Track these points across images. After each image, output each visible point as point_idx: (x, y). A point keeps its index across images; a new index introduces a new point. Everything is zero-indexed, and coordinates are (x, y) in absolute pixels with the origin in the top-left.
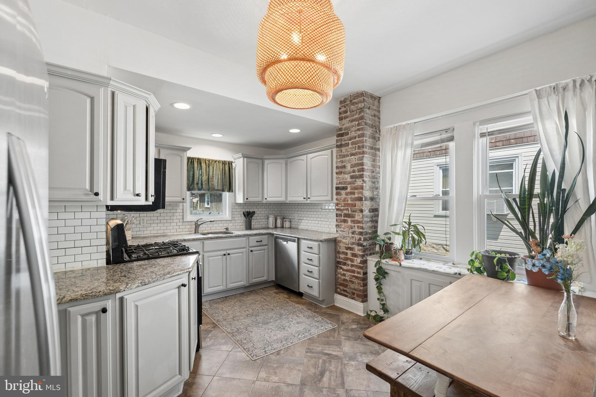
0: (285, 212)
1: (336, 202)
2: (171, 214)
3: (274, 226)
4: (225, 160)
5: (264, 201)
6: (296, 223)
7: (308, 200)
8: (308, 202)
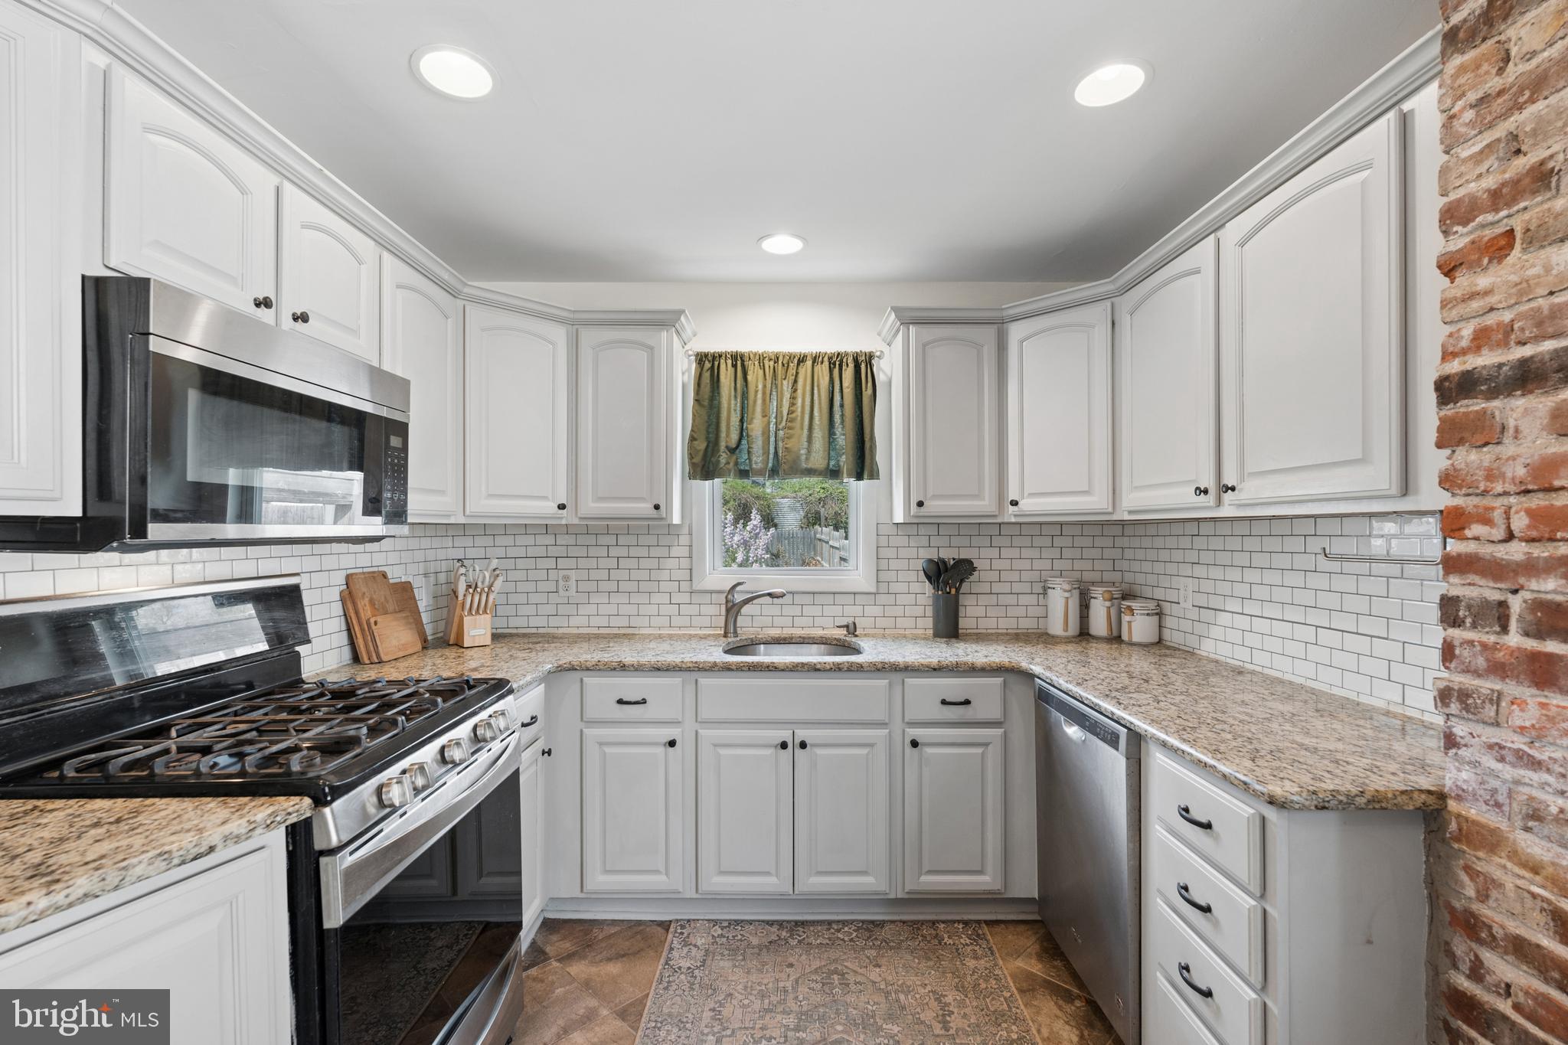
0: (1136, 566)
1: (1443, 500)
2: (653, 563)
3: (1073, 629)
4: (842, 349)
5: (1010, 514)
6: (1186, 626)
7: (1228, 497)
8: (1226, 511)
